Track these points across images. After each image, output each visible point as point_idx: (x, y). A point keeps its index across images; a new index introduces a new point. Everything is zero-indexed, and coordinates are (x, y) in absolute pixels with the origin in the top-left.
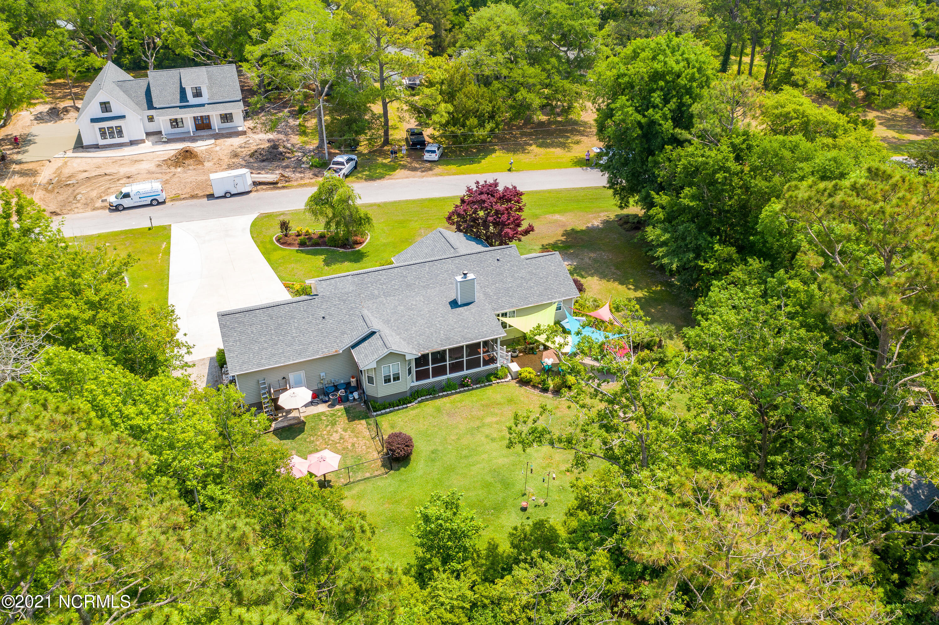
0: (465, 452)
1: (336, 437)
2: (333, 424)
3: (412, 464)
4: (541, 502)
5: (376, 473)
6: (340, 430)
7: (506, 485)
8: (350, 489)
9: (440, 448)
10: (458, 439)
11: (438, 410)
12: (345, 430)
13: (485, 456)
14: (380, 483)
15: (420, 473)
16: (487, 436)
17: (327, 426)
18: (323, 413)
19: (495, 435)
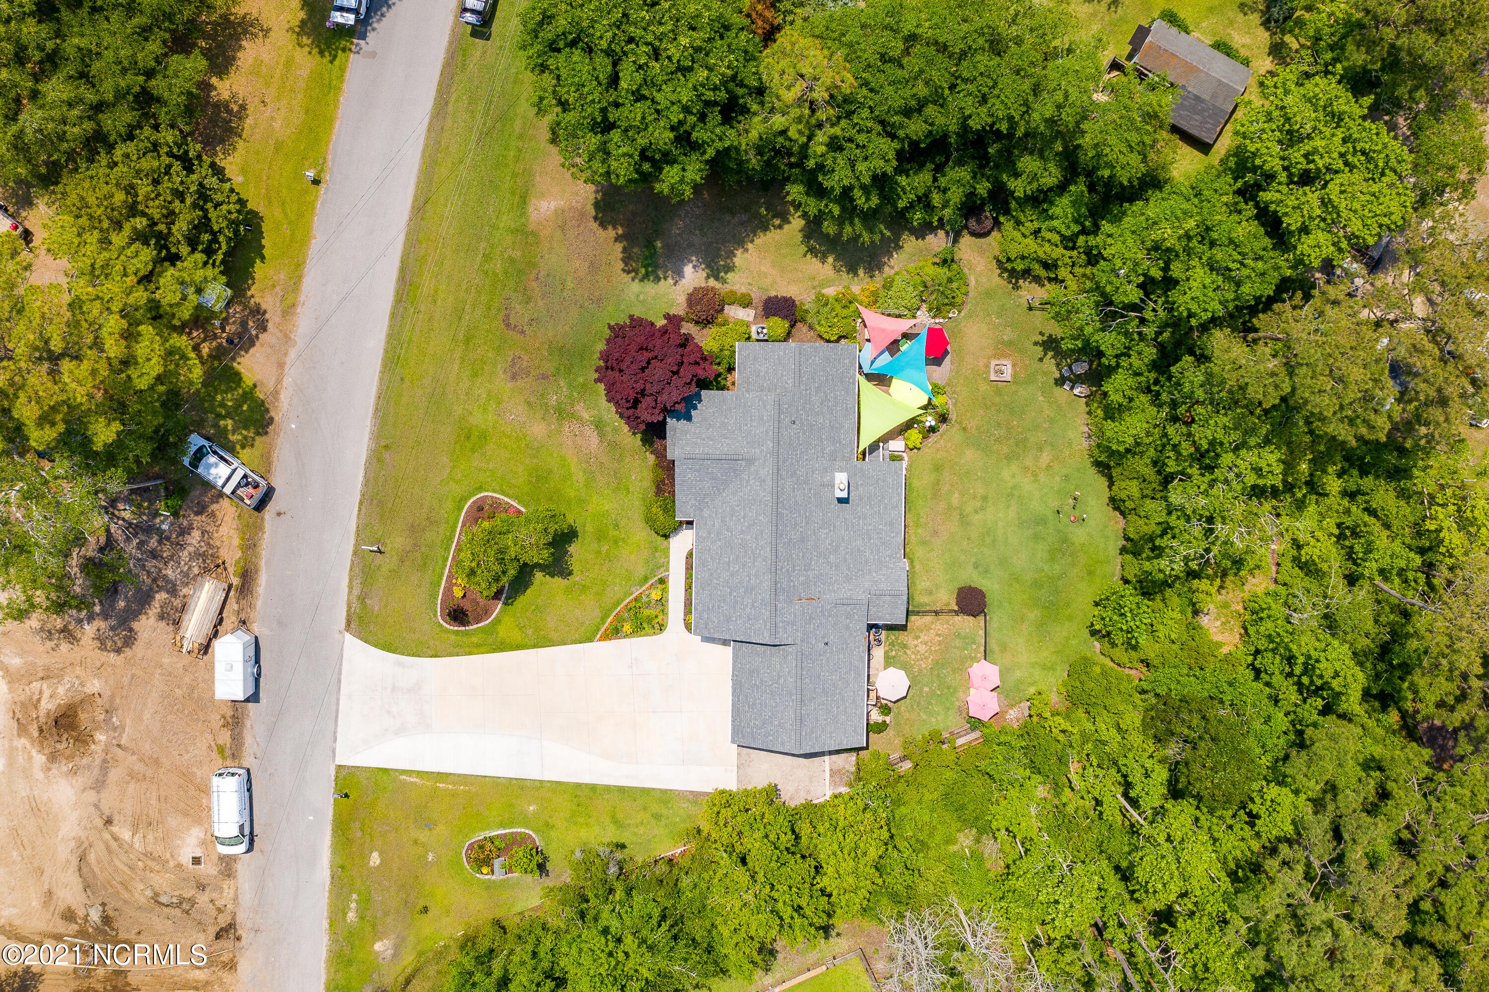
0: (988, 540)
1: (922, 648)
2: (905, 646)
3: (984, 589)
4: (1071, 502)
5: (982, 624)
6: (915, 642)
7: (1041, 521)
8: (992, 652)
9: (973, 560)
10: (969, 539)
11: (924, 543)
12: (917, 637)
13: (1000, 524)
14: (994, 625)
15: (996, 587)
16: (976, 512)
17: (905, 653)
18: (886, 653)
19: (979, 504)
